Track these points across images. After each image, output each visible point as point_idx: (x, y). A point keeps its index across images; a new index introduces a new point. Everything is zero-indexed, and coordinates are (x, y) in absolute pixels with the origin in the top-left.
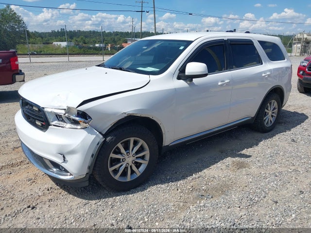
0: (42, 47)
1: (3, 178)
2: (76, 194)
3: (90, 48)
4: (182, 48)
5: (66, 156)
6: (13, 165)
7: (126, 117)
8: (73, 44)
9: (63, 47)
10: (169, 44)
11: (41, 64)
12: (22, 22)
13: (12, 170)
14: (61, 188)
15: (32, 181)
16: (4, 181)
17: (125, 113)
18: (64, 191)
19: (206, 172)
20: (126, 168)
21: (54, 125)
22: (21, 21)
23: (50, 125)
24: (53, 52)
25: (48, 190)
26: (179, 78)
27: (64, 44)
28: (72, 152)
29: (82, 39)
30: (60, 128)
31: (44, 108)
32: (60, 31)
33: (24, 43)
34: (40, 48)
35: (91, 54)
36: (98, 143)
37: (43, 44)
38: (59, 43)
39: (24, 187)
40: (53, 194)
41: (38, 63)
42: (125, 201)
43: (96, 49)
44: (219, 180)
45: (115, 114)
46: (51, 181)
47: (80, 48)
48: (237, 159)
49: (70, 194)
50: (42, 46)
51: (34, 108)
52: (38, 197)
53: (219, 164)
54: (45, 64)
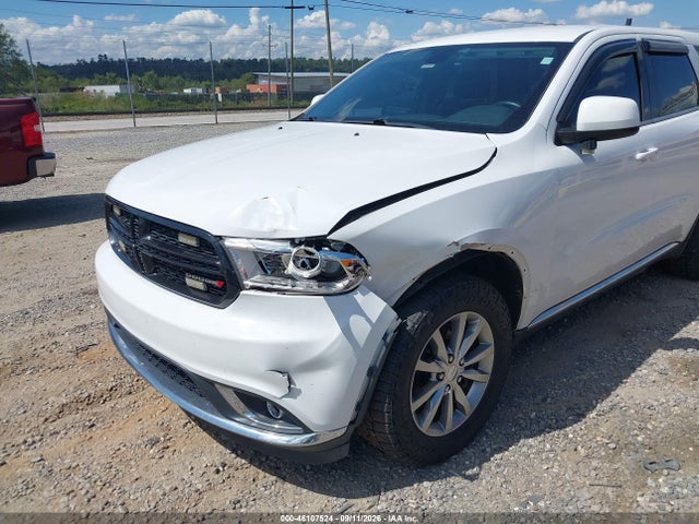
0: (58, 98)
1: (74, 441)
2: (302, 480)
3: (174, 98)
4: (547, 61)
5: (295, 379)
6: (90, 401)
7: (457, 255)
8: (131, 89)
9: (110, 97)
10: (499, 53)
11: (70, 136)
12: (8, 40)
13: (94, 415)
14: (251, 462)
15: (161, 444)
16: (79, 448)
17: (457, 244)
18: (262, 474)
19: (622, 393)
20: (445, 398)
21: (253, 288)
22: (4, 37)
23: (241, 288)
24: (86, 109)
25: (218, 471)
26: (558, 141)
27: (111, 90)
28: (315, 365)
29: (151, 77)
30: (274, 294)
31: (220, 237)
32: (96, 60)
33: (16, 90)
34: (54, 101)
35: (182, 111)
36: (386, 335)
37: (62, 90)
38: (98, 88)
39: (143, 465)
40: (236, 485)
41: (61, 133)
42: (450, 493)
43: (186, 98)
44: (668, 414)
45: (432, 247)
46: (215, 444)
47: (151, 98)
48: (678, 353)
49: (284, 479)
50: (58, 95)
51: (182, 239)
52: (195, 495)
53: (642, 371)
54: (80, 135)
